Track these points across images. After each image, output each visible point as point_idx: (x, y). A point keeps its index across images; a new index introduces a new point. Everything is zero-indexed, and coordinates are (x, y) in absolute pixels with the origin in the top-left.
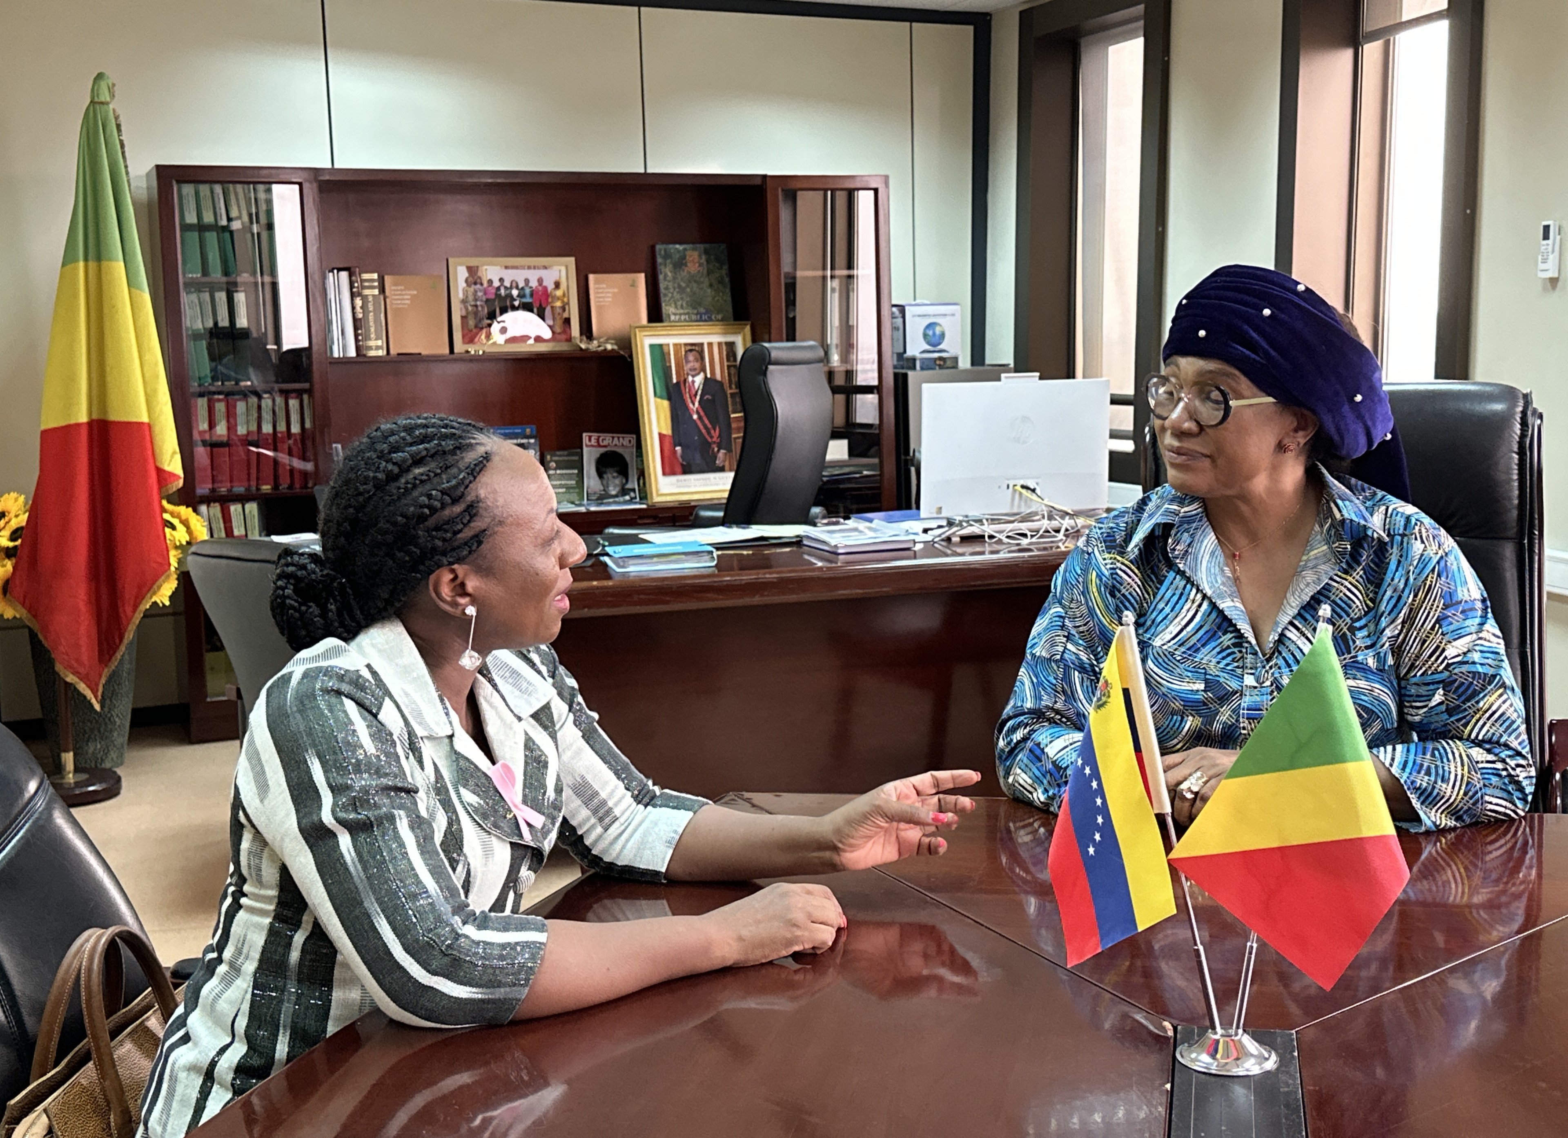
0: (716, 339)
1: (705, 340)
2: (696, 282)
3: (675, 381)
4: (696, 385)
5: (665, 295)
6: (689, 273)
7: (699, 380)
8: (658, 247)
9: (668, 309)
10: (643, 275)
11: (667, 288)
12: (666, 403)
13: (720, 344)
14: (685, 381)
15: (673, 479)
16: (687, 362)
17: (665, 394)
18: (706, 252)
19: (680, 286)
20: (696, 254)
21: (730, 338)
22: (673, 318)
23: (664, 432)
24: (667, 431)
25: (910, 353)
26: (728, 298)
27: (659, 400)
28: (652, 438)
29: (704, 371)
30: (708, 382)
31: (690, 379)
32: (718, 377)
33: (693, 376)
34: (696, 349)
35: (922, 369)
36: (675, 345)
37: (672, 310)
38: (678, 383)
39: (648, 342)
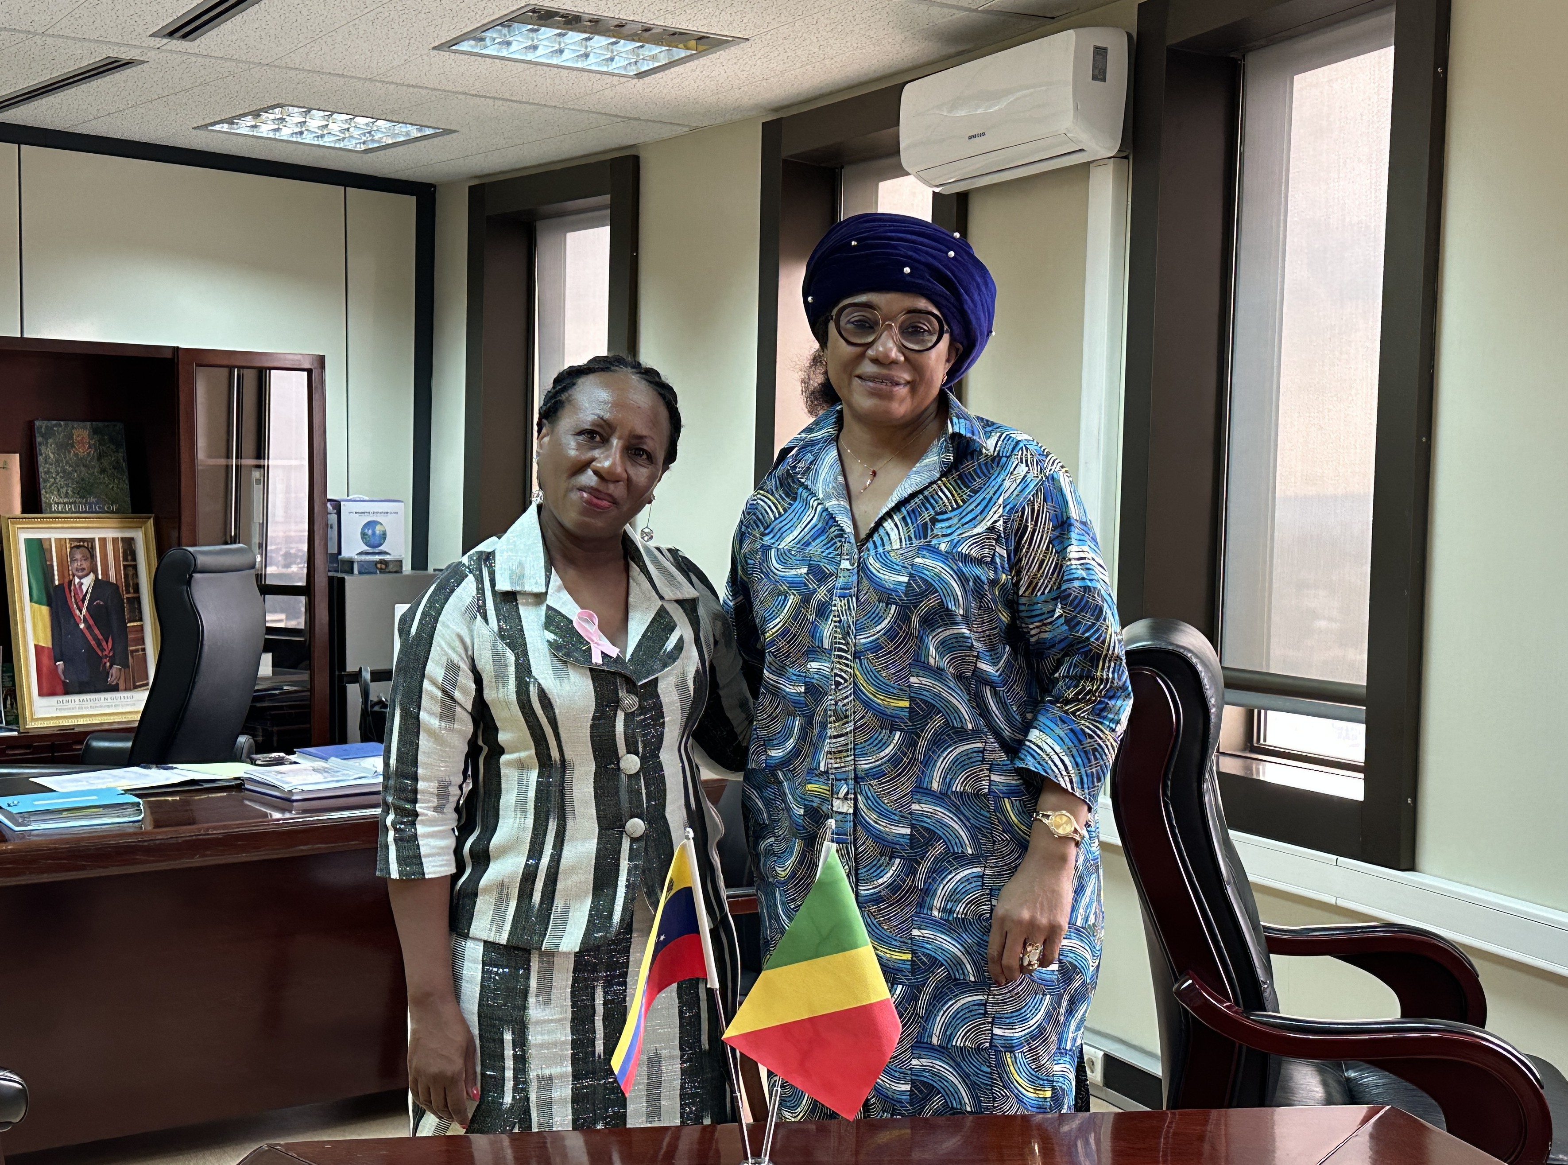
0: (110, 534)
1: (96, 535)
2: (85, 466)
3: (57, 583)
4: (84, 589)
5: (45, 481)
6: (76, 455)
7: (88, 582)
8: (37, 423)
9: (49, 497)
10: (17, 456)
11: (48, 472)
12: (45, 609)
13: (115, 540)
14: (70, 582)
15: (53, 700)
16: (73, 560)
17: (45, 600)
18: (95, 431)
19: (64, 471)
20: (85, 433)
21: (128, 534)
22: (54, 507)
23: (42, 644)
24: (46, 641)
25: (346, 554)
26: (126, 486)
27: (36, 606)
28: (26, 650)
29: (95, 572)
30: (98, 584)
31: (77, 580)
32: (113, 579)
33: (80, 578)
34: (85, 546)
35: (360, 573)
36: (58, 540)
37: (54, 498)
38: (61, 585)
39: (23, 536)
